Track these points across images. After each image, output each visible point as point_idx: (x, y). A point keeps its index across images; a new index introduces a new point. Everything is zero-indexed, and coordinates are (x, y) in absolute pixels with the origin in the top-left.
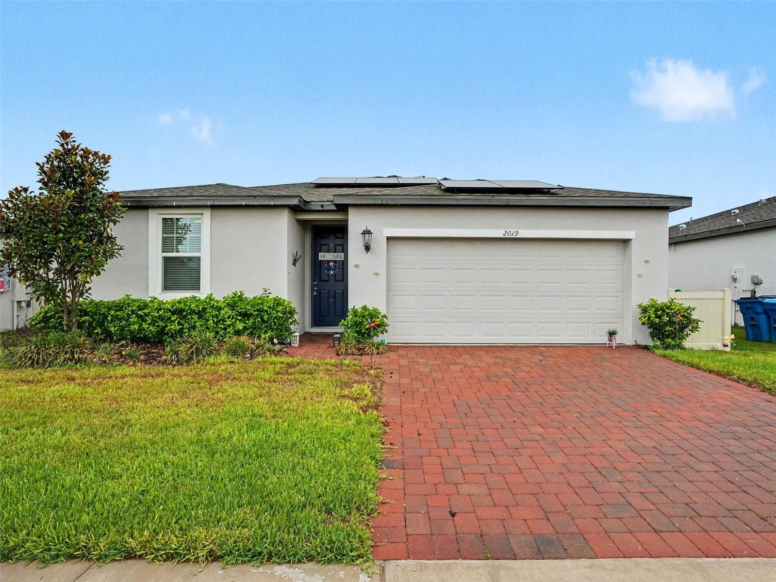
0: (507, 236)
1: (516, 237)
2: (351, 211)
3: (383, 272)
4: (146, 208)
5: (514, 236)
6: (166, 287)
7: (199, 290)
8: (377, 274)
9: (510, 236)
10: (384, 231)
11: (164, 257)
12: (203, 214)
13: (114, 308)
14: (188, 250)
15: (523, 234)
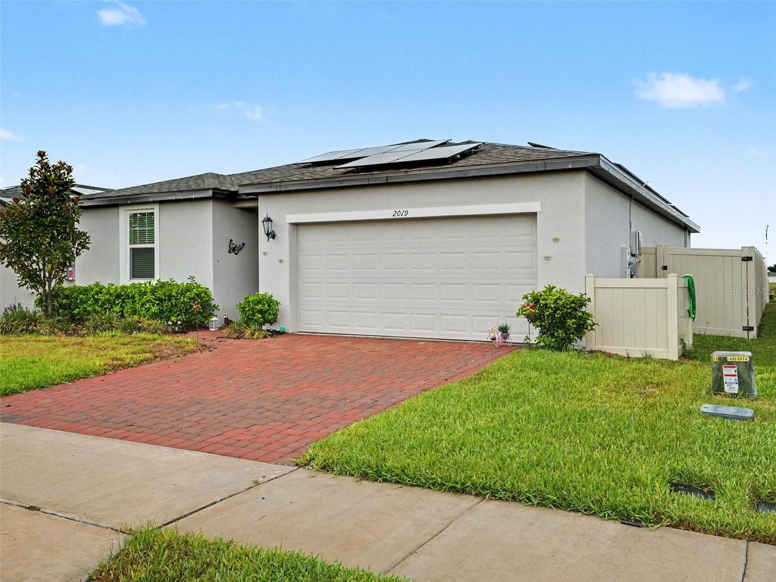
0: (397, 217)
1: (406, 217)
2: (260, 198)
3: (286, 258)
4: (117, 206)
5: (403, 217)
6: (134, 275)
7: (154, 277)
8: (281, 261)
9: (400, 217)
10: (286, 218)
11: (132, 249)
12: (153, 209)
13: (84, 293)
14: (138, 242)
15: (413, 213)
